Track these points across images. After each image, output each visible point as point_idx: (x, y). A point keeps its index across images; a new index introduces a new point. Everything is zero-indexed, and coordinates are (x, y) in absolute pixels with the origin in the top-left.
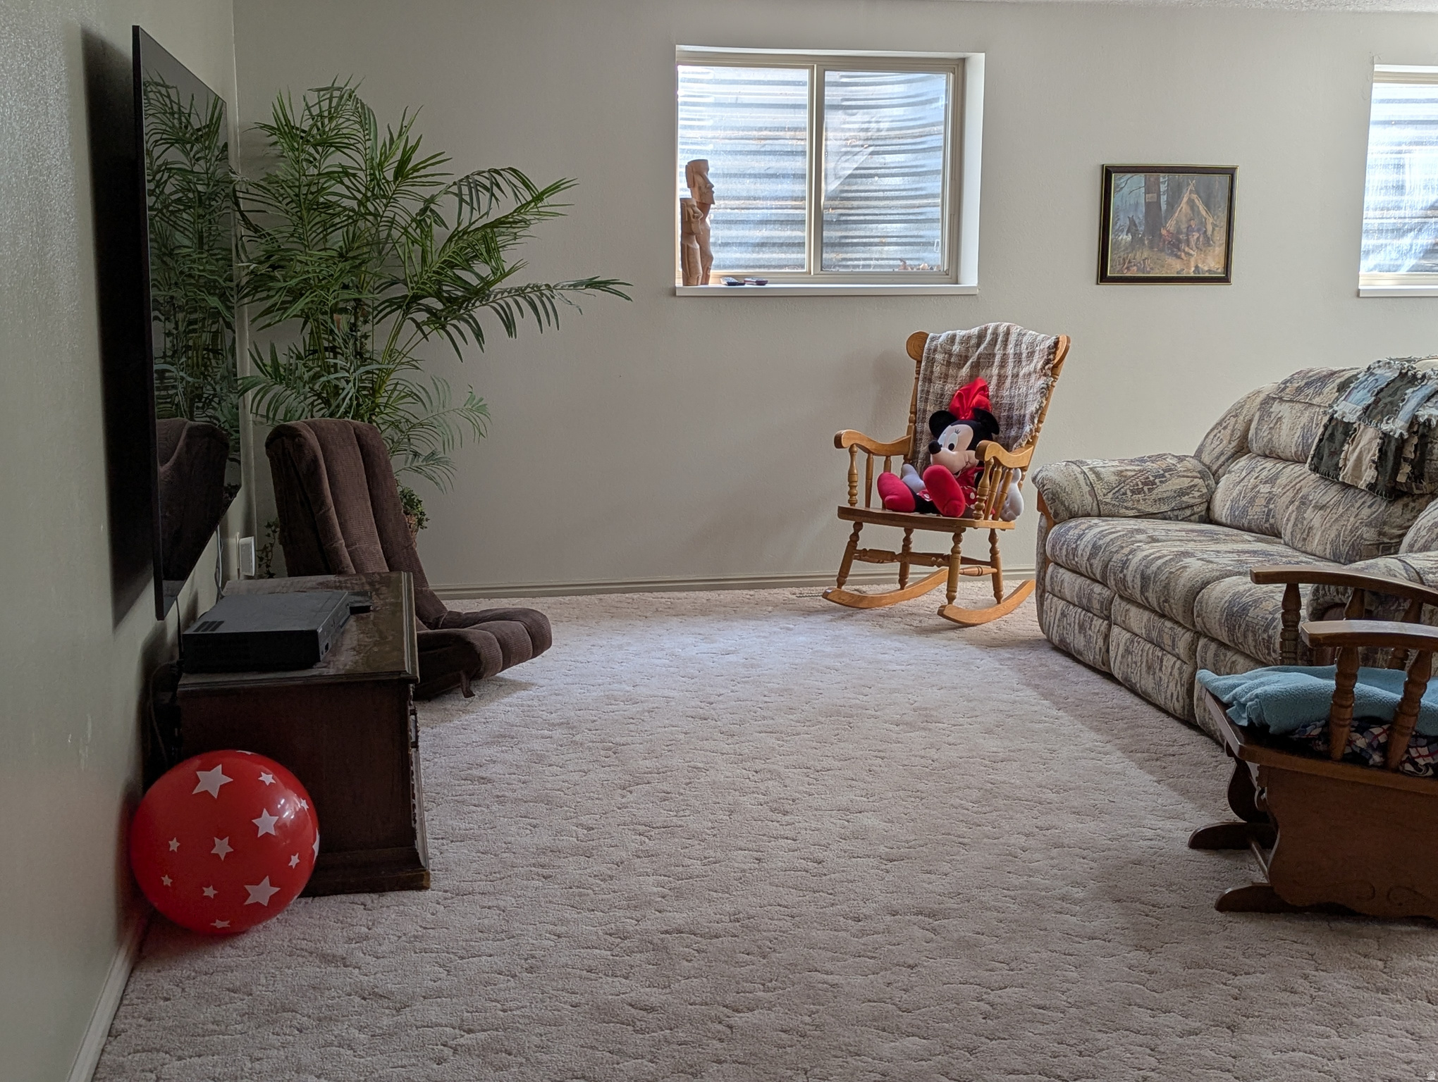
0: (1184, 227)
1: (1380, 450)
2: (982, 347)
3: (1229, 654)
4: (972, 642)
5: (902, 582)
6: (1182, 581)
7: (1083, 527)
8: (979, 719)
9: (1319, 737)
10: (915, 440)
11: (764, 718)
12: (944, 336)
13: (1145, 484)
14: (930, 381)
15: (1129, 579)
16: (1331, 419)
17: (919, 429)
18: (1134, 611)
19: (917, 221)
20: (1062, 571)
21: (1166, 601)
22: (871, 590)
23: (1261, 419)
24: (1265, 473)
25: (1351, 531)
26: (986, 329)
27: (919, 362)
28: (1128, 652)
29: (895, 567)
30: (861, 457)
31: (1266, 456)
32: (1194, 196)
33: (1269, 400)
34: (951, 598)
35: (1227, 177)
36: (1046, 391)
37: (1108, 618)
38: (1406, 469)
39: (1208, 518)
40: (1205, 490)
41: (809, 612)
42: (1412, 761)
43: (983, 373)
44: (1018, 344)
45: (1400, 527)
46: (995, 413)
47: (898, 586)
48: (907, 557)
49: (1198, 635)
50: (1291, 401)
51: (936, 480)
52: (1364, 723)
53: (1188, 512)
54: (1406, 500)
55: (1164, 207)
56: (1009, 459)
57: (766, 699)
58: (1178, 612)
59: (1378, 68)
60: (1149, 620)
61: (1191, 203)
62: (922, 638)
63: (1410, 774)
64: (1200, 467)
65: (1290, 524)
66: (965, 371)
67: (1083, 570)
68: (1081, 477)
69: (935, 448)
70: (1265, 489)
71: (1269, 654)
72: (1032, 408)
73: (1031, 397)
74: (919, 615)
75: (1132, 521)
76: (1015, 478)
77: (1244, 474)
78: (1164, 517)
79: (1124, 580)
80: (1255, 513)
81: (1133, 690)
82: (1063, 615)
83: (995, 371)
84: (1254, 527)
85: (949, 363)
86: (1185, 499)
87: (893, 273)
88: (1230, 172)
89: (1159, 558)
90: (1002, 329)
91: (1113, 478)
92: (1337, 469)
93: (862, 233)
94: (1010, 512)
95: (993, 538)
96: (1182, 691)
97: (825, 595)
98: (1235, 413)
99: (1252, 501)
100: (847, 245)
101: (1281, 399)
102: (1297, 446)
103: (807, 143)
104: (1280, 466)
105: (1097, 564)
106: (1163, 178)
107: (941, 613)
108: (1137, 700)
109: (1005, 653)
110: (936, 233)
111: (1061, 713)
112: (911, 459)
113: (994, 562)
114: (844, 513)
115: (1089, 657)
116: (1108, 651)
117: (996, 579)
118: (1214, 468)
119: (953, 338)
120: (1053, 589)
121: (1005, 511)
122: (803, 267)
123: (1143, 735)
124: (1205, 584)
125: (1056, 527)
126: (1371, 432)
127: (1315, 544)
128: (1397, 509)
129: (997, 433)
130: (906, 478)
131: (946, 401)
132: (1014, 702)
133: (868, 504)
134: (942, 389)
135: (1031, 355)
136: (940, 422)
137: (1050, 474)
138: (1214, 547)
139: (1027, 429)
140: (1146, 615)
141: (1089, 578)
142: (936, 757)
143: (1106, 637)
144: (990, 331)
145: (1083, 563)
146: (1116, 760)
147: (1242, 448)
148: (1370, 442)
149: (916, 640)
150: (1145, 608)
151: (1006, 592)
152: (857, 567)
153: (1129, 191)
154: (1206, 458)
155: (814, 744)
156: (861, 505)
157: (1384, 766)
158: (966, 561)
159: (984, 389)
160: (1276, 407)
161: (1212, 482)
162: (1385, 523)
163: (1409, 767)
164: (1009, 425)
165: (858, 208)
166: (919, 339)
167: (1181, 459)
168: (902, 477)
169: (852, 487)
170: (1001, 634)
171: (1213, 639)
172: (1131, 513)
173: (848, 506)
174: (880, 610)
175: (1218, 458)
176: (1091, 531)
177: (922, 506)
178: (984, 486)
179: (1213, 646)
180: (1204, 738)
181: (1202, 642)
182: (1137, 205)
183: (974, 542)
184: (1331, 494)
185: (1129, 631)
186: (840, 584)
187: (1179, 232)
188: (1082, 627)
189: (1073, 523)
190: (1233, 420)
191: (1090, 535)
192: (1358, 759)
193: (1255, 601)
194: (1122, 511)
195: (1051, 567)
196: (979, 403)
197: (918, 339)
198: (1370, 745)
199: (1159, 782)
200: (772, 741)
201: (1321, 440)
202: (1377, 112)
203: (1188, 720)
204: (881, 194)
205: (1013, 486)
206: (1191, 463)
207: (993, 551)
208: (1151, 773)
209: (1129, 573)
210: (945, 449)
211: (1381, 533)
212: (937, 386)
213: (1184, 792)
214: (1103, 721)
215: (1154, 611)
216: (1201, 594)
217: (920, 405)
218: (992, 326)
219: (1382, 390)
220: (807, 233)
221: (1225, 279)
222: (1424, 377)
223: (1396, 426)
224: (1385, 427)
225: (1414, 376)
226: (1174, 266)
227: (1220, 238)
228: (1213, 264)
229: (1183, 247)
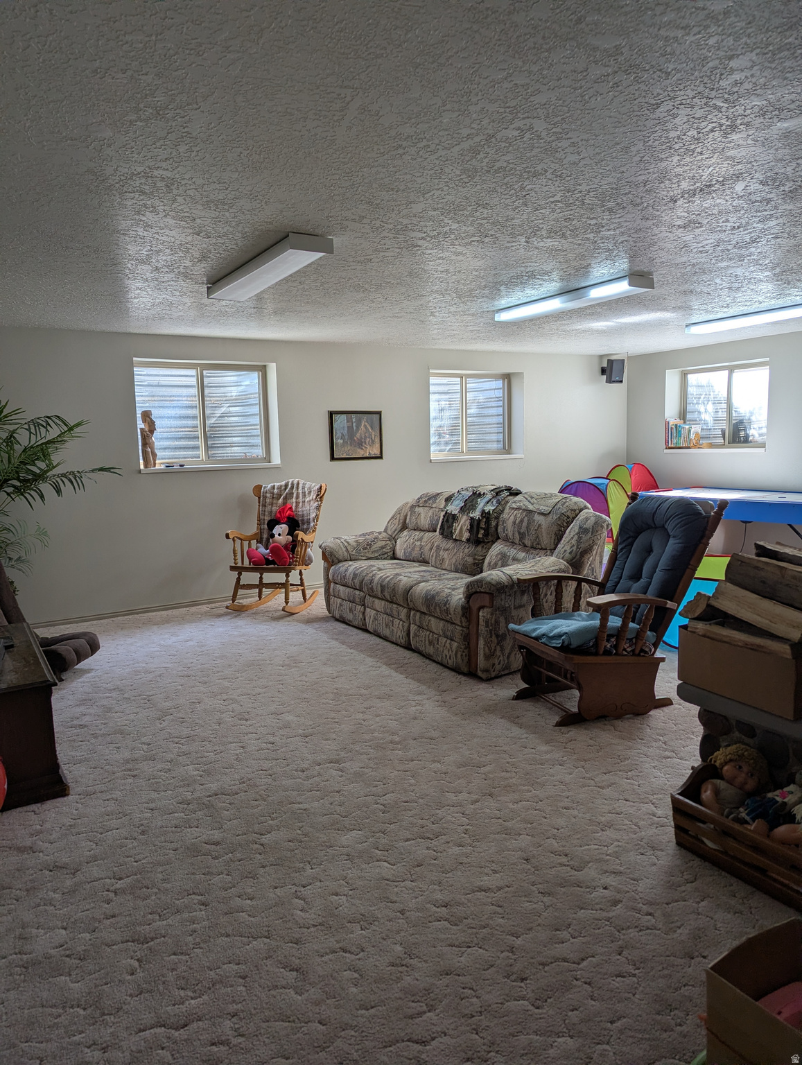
0: (363, 436)
1: (470, 525)
2: (287, 490)
3: (427, 617)
4: (299, 621)
5: (260, 597)
6: (401, 587)
7: (347, 566)
8: (319, 658)
10: (261, 532)
11: (218, 672)
12: (269, 486)
13: (368, 545)
14: (265, 506)
15: (374, 587)
16: (446, 513)
17: (262, 528)
18: (377, 601)
19: (247, 436)
20: (338, 586)
21: (394, 596)
22: (245, 602)
23: (411, 514)
24: (416, 537)
25: (462, 559)
26: (288, 482)
27: (259, 498)
28: (375, 619)
29: (257, 590)
30: (238, 542)
31: (415, 530)
32: (366, 423)
33: (413, 507)
34: (287, 603)
35: (378, 415)
36: (318, 508)
37: (364, 605)
38: (482, 532)
39: (394, 557)
40: (391, 546)
41: (219, 616)
43: (289, 502)
44: (303, 488)
45: (482, 556)
46: (296, 518)
47: (258, 599)
48: (261, 585)
49: (410, 609)
50: (423, 506)
51: (275, 550)
53: (386, 556)
54: (482, 544)
55: (355, 428)
56: (307, 538)
57: (215, 662)
58: (400, 601)
59: (431, 371)
60: (385, 605)
61: (365, 426)
62: (276, 622)
64: (388, 536)
65: (434, 558)
66: (281, 501)
67: (350, 585)
68: (341, 544)
69: (273, 536)
70: (418, 543)
71: (448, 616)
72: (313, 515)
73: (311, 511)
74: (271, 611)
75: (366, 562)
76: (309, 546)
77: (407, 538)
78: (377, 559)
79: (372, 588)
80: (415, 554)
81: (379, 636)
82: (341, 605)
83: (294, 500)
84: (416, 560)
85: (273, 498)
86: (384, 550)
87: (241, 459)
88: (379, 413)
89: (387, 577)
90: (295, 482)
91: (354, 544)
92: (452, 533)
93: (221, 442)
94: (308, 562)
95: (301, 573)
96: (404, 634)
97: (227, 607)
98: (399, 512)
99: (413, 549)
100: (215, 447)
101: (418, 506)
102: (429, 525)
104: (422, 533)
105: (357, 582)
106: (353, 416)
107: (283, 610)
108: (381, 640)
109: (316, 625)
110: (258, 441)
111: (352, 651)
112: (260, 542)
113: (302, 584)
114: (233, 568)
115: (356, 623)
116: (365, 619)
117: (303, 591)
118: (393, 536)
119: (274, 487)
120: (334, 594)
121: (307, 562)
122: (199, 458)
123: (389, 656)
124: (412, 587)
125: (333, 567)
126: (465, 518)
127: (446, 565)
128: (479, 548)
129: (299, 527)
130: (259, 550)
131: (273, 514)
132: (330, 648)
133: (243, 563)
134: (271, 509)
135: (310, 492)
136: (272, 524)
137: (328, 544)
138: (407, 570)
139: (312, 524)
140: (383, 602)
141: (352, 588)
142: (306, 680)
143: (364, 613)
144: (290, 483)
145: (349, 582)
146: (385, 670)
147: (404, 527)
148: (465, 522)
149: (274, 624)
150: (382, 599)
151: (308, 597)
152: (240, 592)
153: (340, 421)
154: (390, 532)
155: (247, 682)
156: (239, 564)
158: (292, 585)
159: (291, 508)
160: (417, 509)
161: (394, 542)
162: (475, 555)
164: (303, 524)
165: (222, 431)
166: (258, 489)
167: (380, 533)
168: (257, 549)
169: (235, 556)
170: (310, 616)
171: (418, 611)
172: (364, 558)
173: (234, 565)
174: (252, 611)
175: (394, 532)
176: (352, 567)
177: (268, 562)
178: (298, 551)
179: (418, 614)
180: (416, 654)
181: (412, 612)
182: (344, 427)
183: (294, 577)
184: (450, 544)
185: (374, 610)
186: (233, 602)
187: (361, 438)
188: (351, 610)
189: (341, 565)
190: (399, 515)
191: (351, 569)
193: (437, 593)
194: (360, 557)
195: (332, 585)
196: (289, 515)
197: (258, 488)
199: (406, 677)
200: (226, 683)
201: (443, 522)
203: (408, 647)
204: (229, 425)
205: (309, 550)
206: (384, 535)
207: (301, 579)
208: (401, 674)
209: (374, 585)
210: (276, 536)
211: (474, 559)
212: (268, 508)
213: (419, 681)
214: (371, 652)
215: (388, 601)
216: (410, 592)
217: (262, 517)
218: (290, 481)
219: (466, 500)
220: (200, 443)
221: (381, 457)
222: (484, 494)
223: (476, 514)
224: (471, 515)
225: (480, 493)
226: (361, 453)
227: (377, 440)
228: (376, 451)
229: (363, 444)
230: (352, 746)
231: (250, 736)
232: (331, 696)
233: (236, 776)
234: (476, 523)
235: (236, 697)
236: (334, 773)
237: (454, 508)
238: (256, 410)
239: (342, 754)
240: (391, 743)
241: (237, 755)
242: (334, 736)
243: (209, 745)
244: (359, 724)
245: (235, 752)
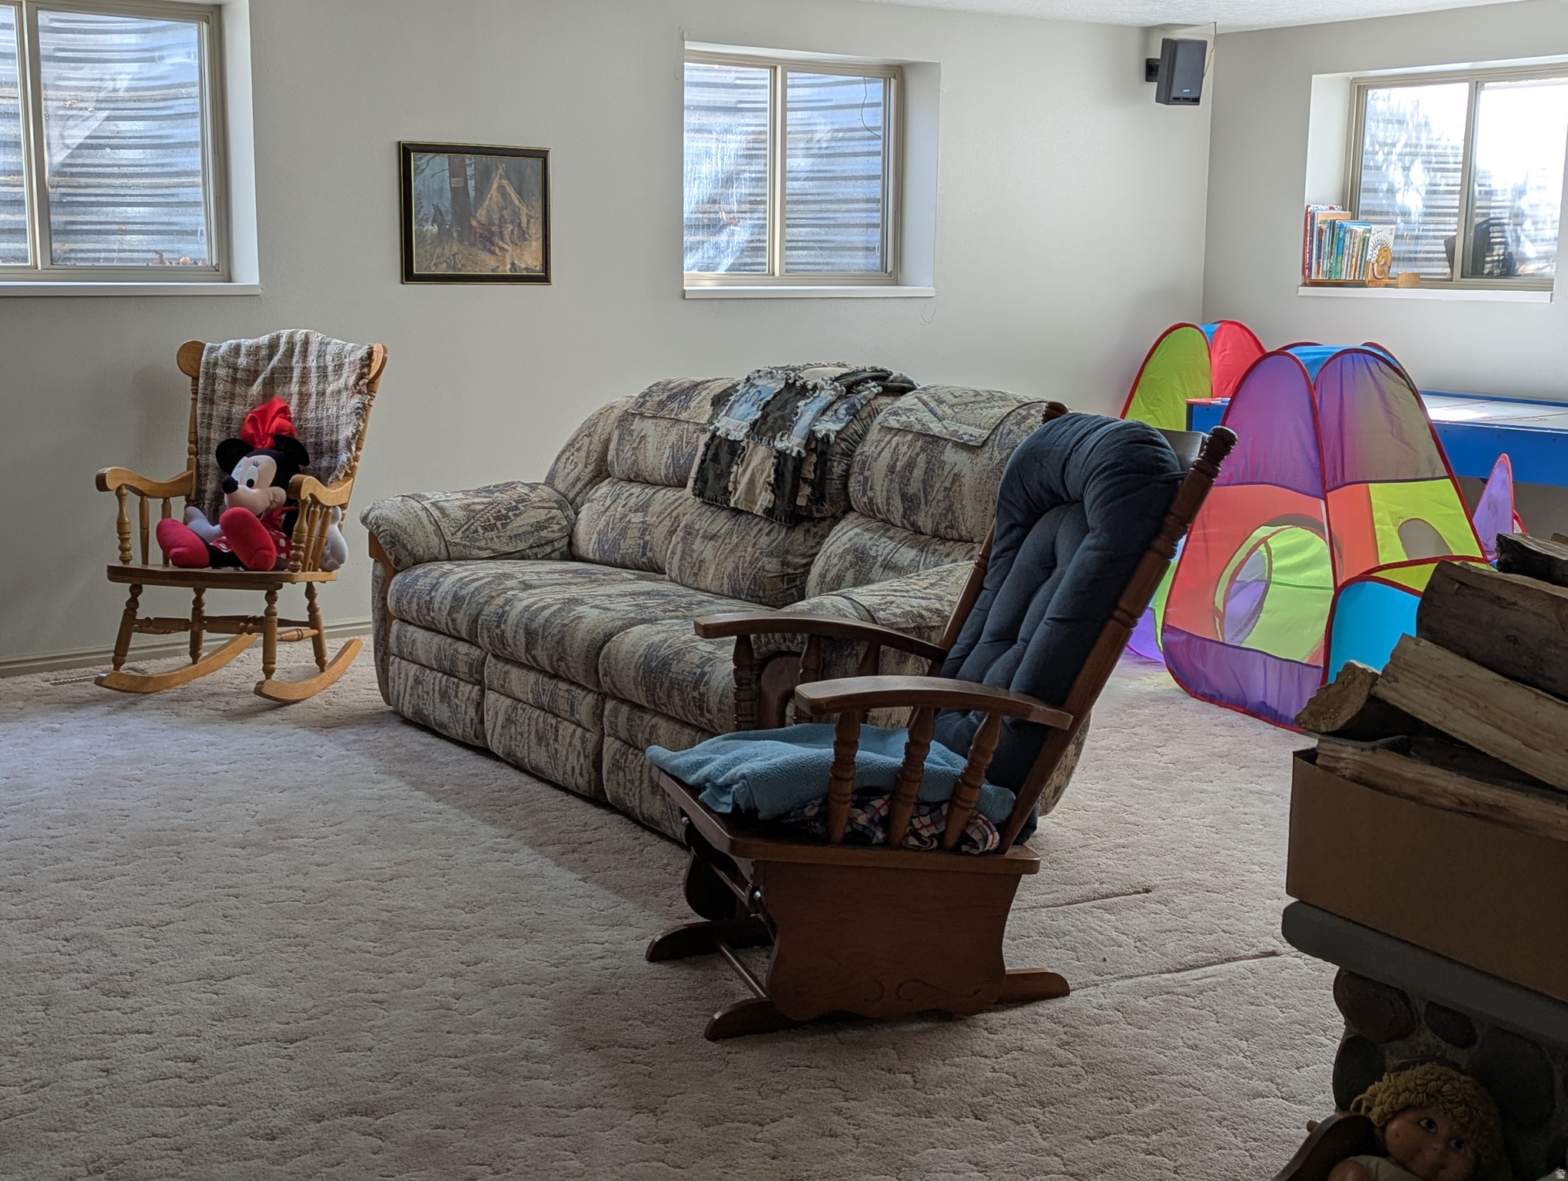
0: (496, 217)
1: (776, 472)
2: (276, 359)
3: (647, 717)
4: (302, 723)
5: (195, 652)
6: (580, 635)
7: (436, 574)
8: (346, 827)
9: (815, 818)
10: (199, 476)
11: (57, 860)
12: (225, 347)
13: (497, 518)
14: (212, 402)
15: (509, 635)
16: (714, 436)
17: (202, 462)
18: (515, 673)
19: (166, 205)
20: (411, 628)
21: (561, 659)
22: (153, 667)
23: (621, 438)
24: (633, 500)
25: (751, 563)
26: (278, 337)
27: (196, 379)
28: (509, 720)
29: (186, 636)
30: (132, 501)
31: (630, 481)
32: (505, 182)
33: (626, 418)
34: (268, 671)
35: (539, 162)
36: (362, 412)
37: (480, 682)
38: (807, 490)
39: (571, 554)
40: (564, 523)
41: (76, 704)
42: (916, 834)
43: (279, 391)
44: (321, 355)
45: (804, 556)
46: (301, 439)
47: (189, 660)
48: (198, 623)
49: (603, 696)
50: (654, 417)
51: (238, 527)
52: (864, 796)
53: (548, 549)
54: (806, 525)
55: (472, 193)
56: (327, 495)
57: (52, 833)
58: (578, 672)
59: (689, 46)
60: (536, 683)
61: (502, 189)
62: (237, 726)
63: (916, 849)
64: (556, 496)
65: (677, 558)
66: (256, 388)
67: (442, 627)
68: (423, 515)
69: (231, 486)
70: (637, 518)
71: (702, 715)
72: (346, 432)
73: (343, 419)
74: (224, 695)
75: (492, 564)
76: (335, 518)
77: (608, 502)
78: (523, 557)
79: (502, 637)
80: (629, 546)
81: (519, 766)
82: (418, 681)
83: (294, 388)
84: (628, 563)
85: (234, 380)
86: (544, 533)
87: (147, 269)
88: (542, 155)
89: (544, 608)
90: (299, 337)
91: (460, 514)
92: (726, 493)
93: (95, 218)
94: (331, 560)
95: (310, 592)
96: (586, 763)
97: (99, 682)
98: (588, 429)
99: (623, 532)
100: (75, 232)
101: (642, 415)
102: (667, 468)
103: (20, 102)
104: (649, 491)
105: (462, 620)
106: (469, 159)
107: (258, 691)
108: (525, 778)
109: (348, 735)
110: (199, 219)
111: (441, 806)
112: (195, 500)
113: (313, 621)
114: (115, 574)
115: (457, 731)
116: (482, 721)
117: (318, 642)
118: (571, 496)
119: (237, 350)
120: (400, 651)
121: (328, 560)
122: (25, 259)
123: (545, 821)
124: (611, 635)
125: (398, 577)
126: (762, 451)
127: (709, 579)
128: (798, 535)
129: (306, 462)
130: (193, 524)
131: (234, 426)
132: (380, 799)
133: (145, 560)
134: (229, 412)
135: (339, 368)
136: (231, 452)
137: (385, 512)
138: (601, 590)
139: (343, 457)
140: (532, 677)
141: (450, 636)
142: (306, 885)
143: (479, 706)
144: (283, 340)
145: (442, 618)
146: (527, 860)
147: (601, 472)
148: (763, 463)
149: (230, 729)
150: (530, 668)
151: (329, 656)
152: (137, 639)
153: (431, 174)
154: (561, 486)
155: (138, 889)
156: (136, 563)
157: (886, 844)
158: (283, 623)
159: (284, 411)
160: (637, 424)
161: (571, 513)
162: (787, 552)
163: (913, 841)
164: (319, 454)
165: (88, 186)
166: (191, 352)
167: (533, 487)
168: (186, 523)
169: (123, 540)
170: (334, 710)
171: (623, 701)
172: (485, 554)
173: (120, 564)
174: (170, 694)
175: (574, 485)
176: (453, 576)
177: (217, 558)
178: (300, 531)
179: (625, 709)
180: (617, 817)
181: (609, 705)
182: (441, 190)
183: (291, 601)
184: (721, 522)
185: (508, 696)
186: (118, 664)
187: (491, 222)
188: (444, 695)
189: (419, 570)
190: (587, 440)
191: (447, 584)
192: (858, 838)
193: (677, 653)
194: (475, 552)
195: (395, 625)
196: (280, 429)
197: (193, 349)
198: (871, 820)
199: (584, 880)
200: (76, 892)
201: (703, 462)
202: (690, 96)
203: (596, 797)
204: (116, 170)
205: (333, 528)
206: (545, 492)
207: (312, 609)
208: (572, 869)
209: (508, 629)
210: (242, 487)
211: (784, 564)
212: (221, 409)
213: (618, 889)
214: (494, 810)
215: (542, 671)
216: (605, 649)
217: (202, 432)
218: (285, 333)
219: (768, 403)
220: (27, 217)
221: (544, 278)
222: (815, 387)
223: (792, 442)
224: (779, 445)
225: (804, 386)
226: (489, 264)
227: (536, 230)
228: (531, 260)
229: (496, 240)
230: (415, 1067)
231: (133, 1039)
232: (373, 929)
233: (80, 1153)
234: (790, 465)
235: (103, 931)
236: (362, 1141)
237: (734, 424)
238: (192, 131)
239: (388, 1090)
240: (526, 1058)
241: (88, 1092)
242: (367, 1039)
243: (9, 1066)
244: (441, 1007)
245: (84, 1084)
